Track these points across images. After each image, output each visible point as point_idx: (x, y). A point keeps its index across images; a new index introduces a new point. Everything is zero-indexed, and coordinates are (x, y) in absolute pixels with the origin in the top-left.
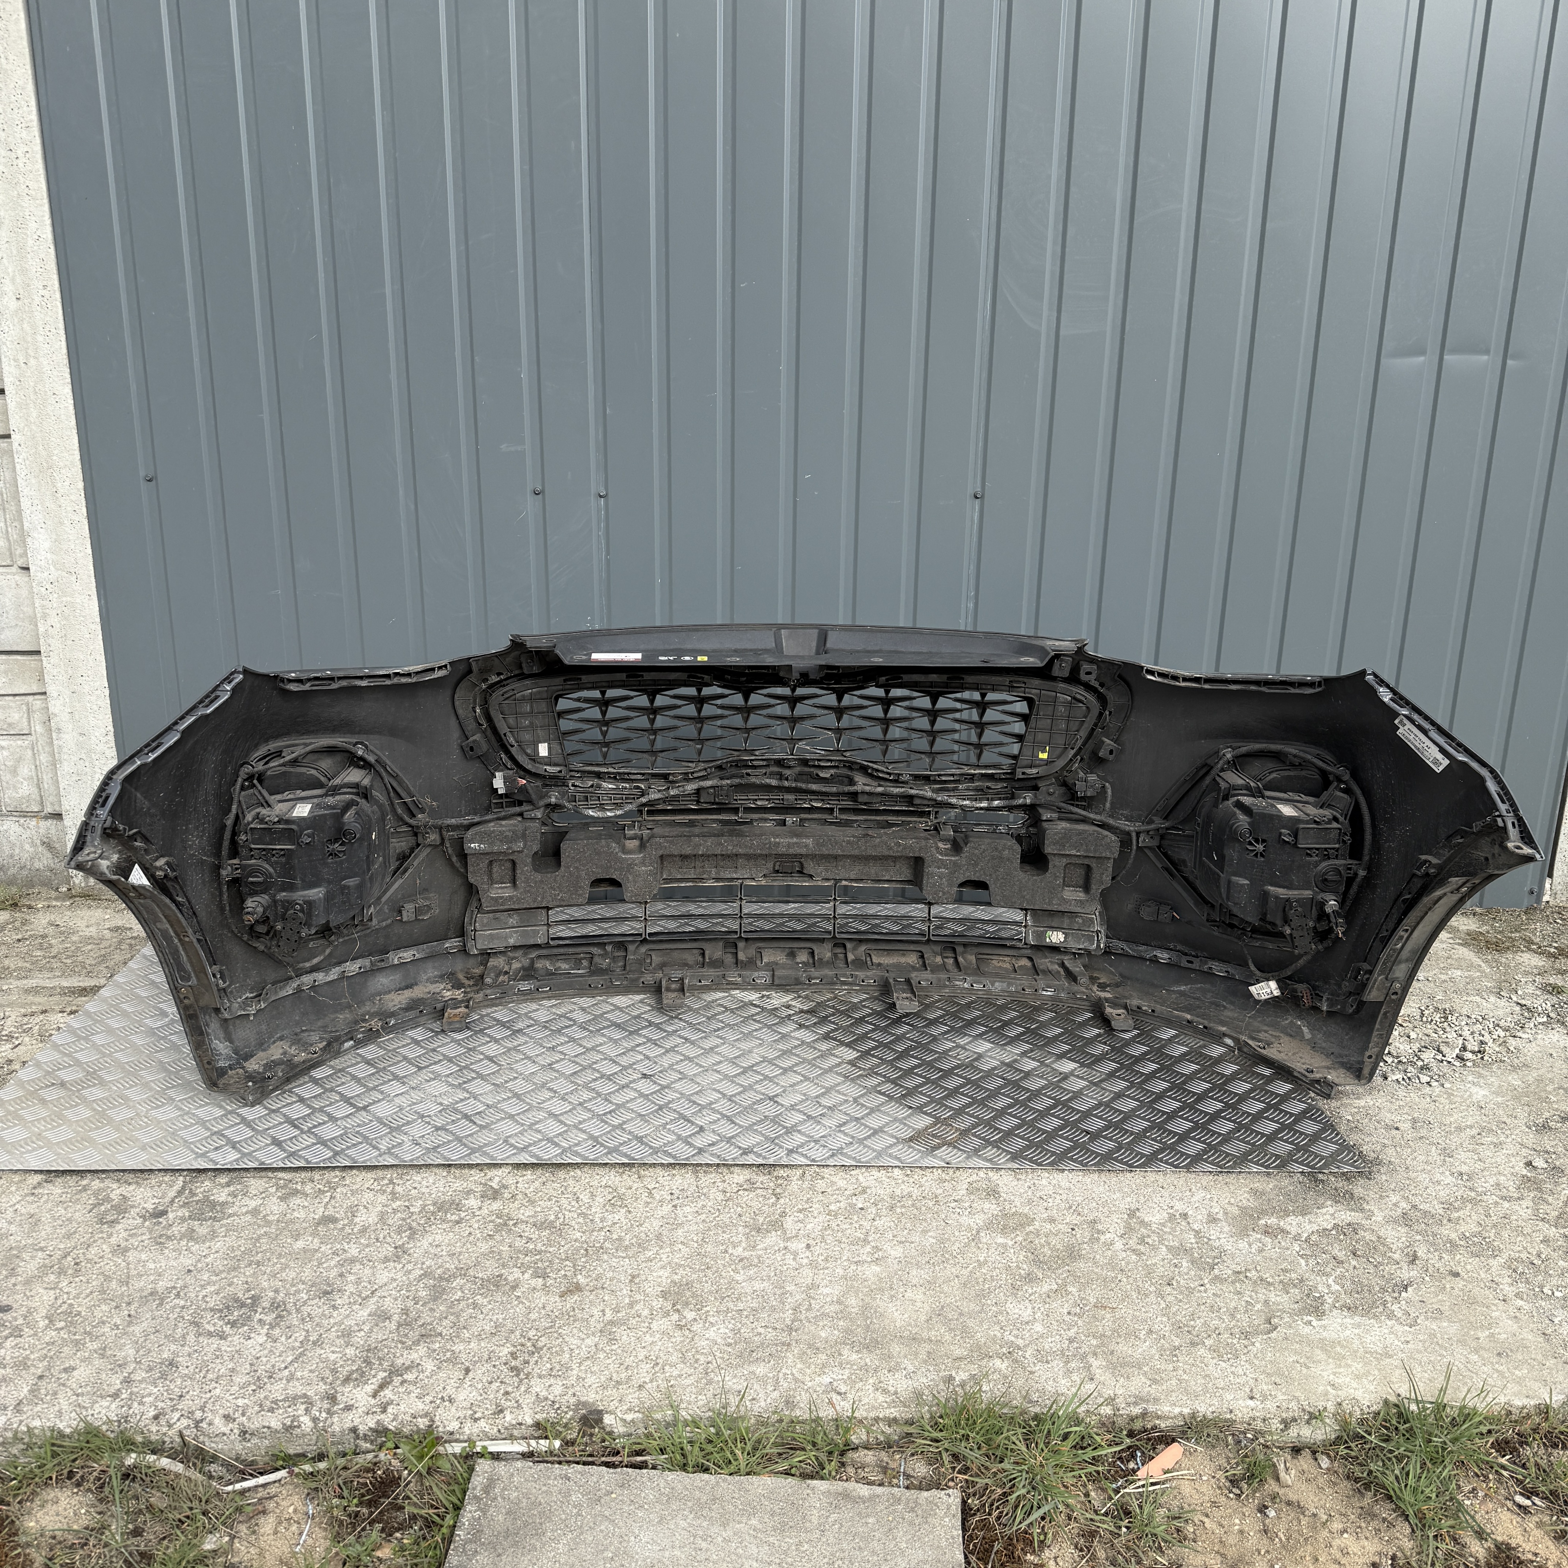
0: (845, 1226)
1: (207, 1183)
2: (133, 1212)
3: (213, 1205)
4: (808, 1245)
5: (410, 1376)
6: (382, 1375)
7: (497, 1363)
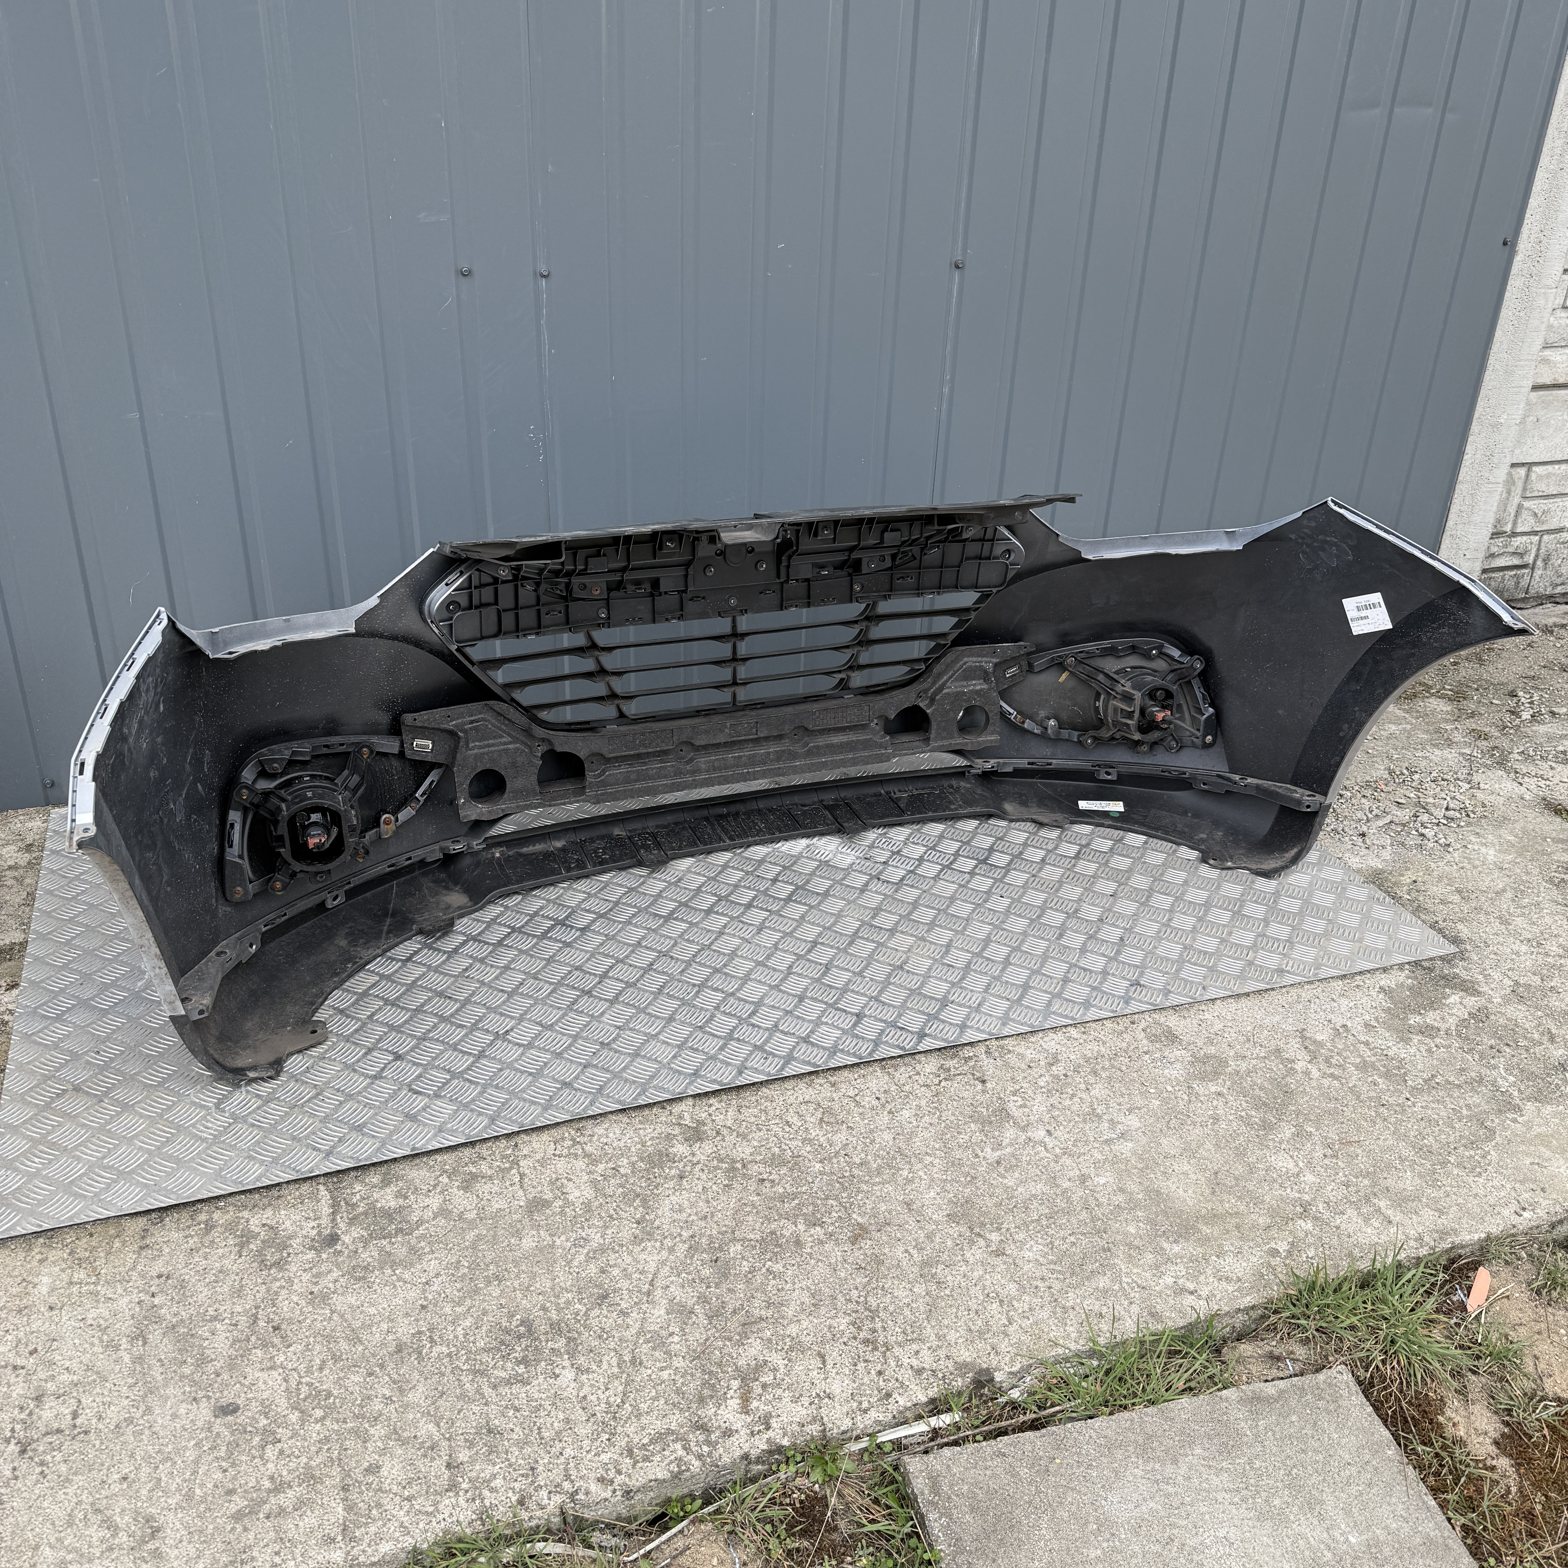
0: (1067, 1102)
1: (358, 1187)
2: (295, 1243)
3: (388, 1214)
4: (1048, 1131)
5: (767, 1378)
6: (735, 1384)
7: (845, 1340)
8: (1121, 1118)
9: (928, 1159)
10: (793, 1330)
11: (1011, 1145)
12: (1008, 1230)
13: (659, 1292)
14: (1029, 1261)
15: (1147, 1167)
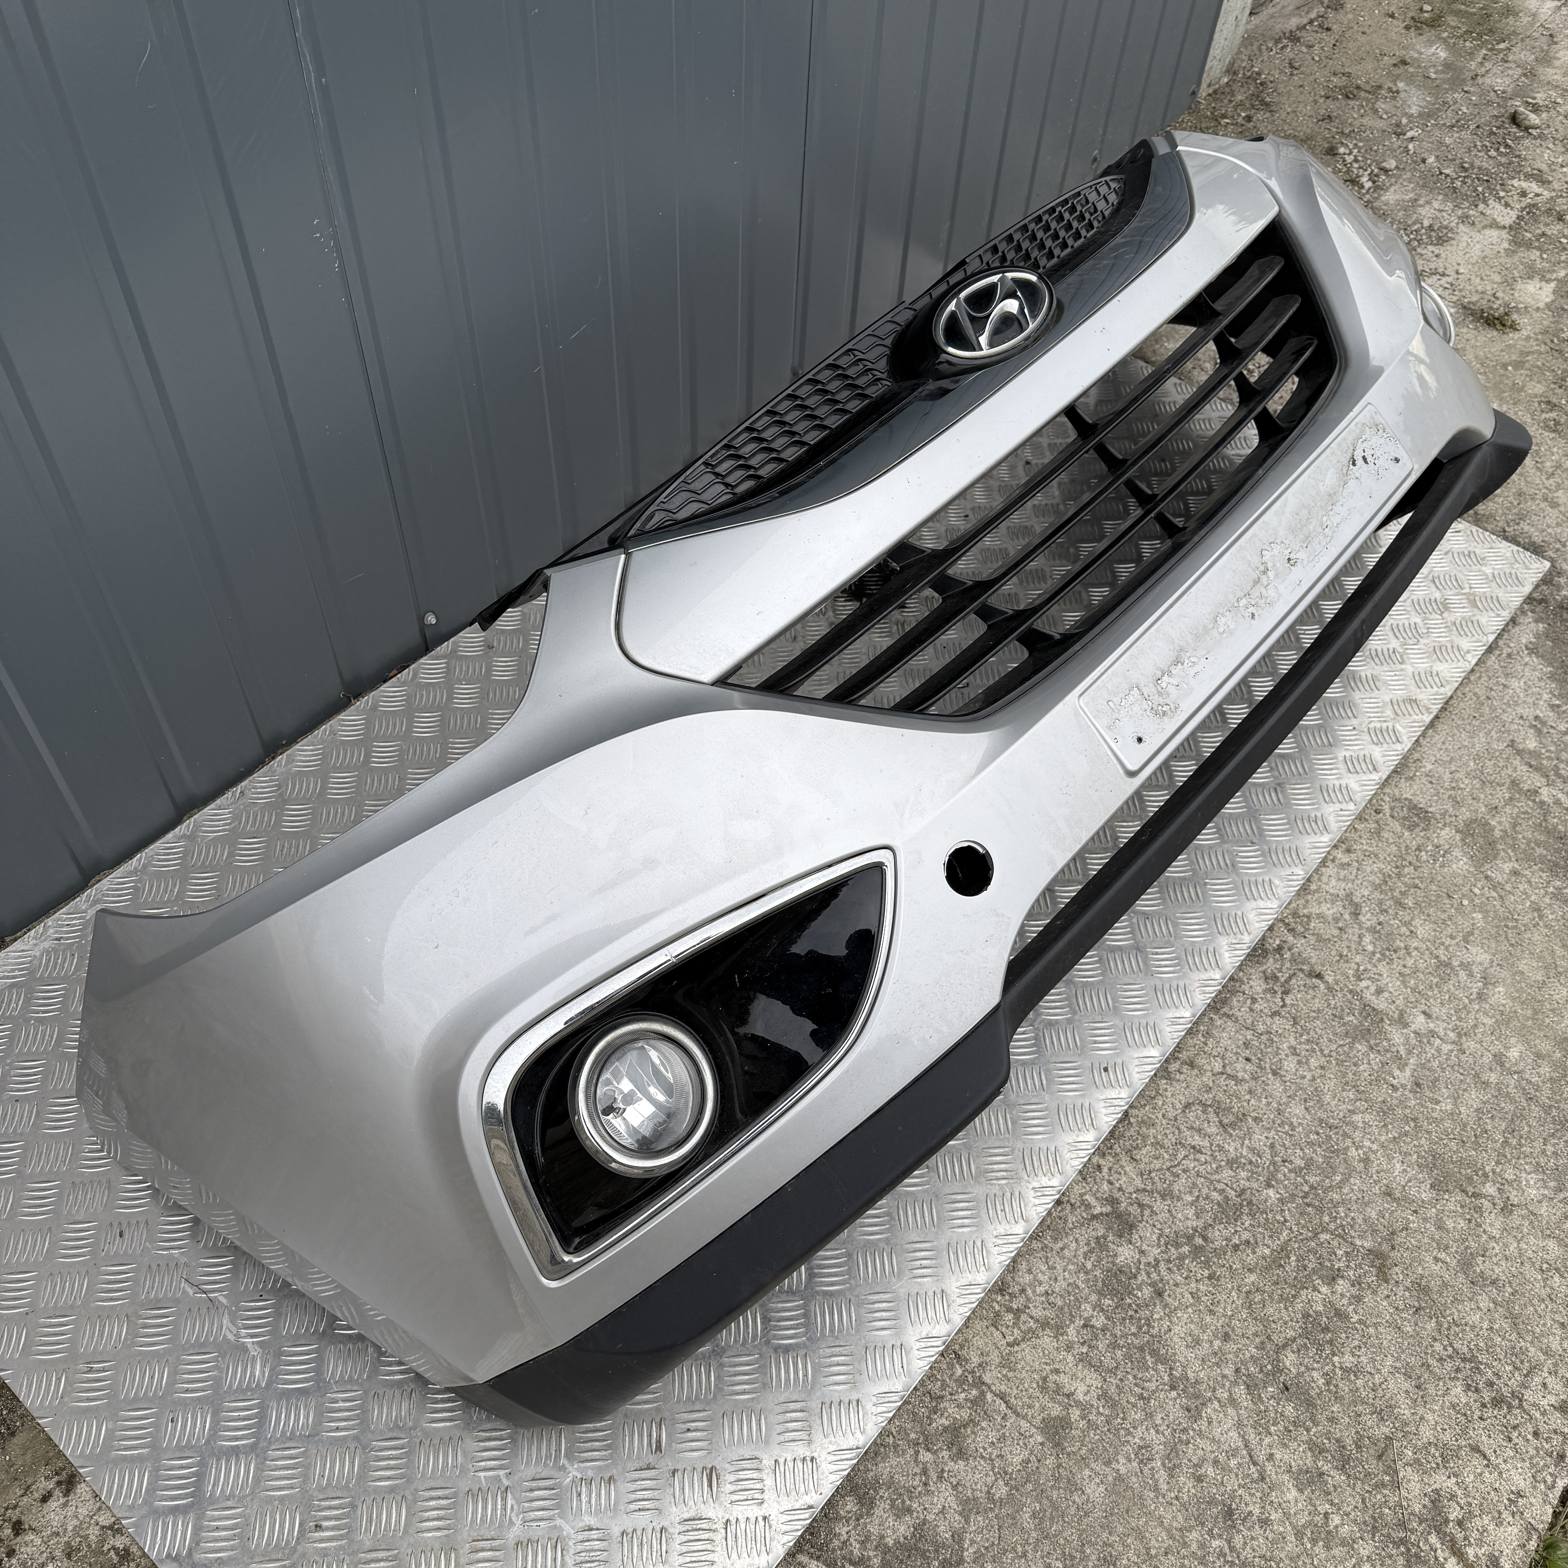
0: (1410, 962)
4: (1424, 1013)
5: (1455, 1513)
6: (1433, 1539)
7: (1478, 1413)
8: (1467, 958)
9: (1357, 1118)
10: (1426, 1434)
11: (1410, 1052)
12: (1494, 1172)
13: (1269, 1467)
14: (1540, 1202)
15: (1536, 1012)
